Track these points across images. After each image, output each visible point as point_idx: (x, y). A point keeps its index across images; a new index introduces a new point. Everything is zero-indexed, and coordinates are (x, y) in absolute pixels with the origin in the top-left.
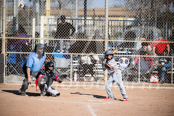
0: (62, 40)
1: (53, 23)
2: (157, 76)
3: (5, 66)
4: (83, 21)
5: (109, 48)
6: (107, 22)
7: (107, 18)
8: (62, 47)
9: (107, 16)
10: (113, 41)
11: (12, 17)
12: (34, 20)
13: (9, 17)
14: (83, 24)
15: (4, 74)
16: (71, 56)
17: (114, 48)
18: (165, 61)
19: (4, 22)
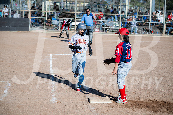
0: (55, 12)
1: (52, 5)
2: (98, 29)
3: (30, 23)
4: (65, 4)
5: (77, 16)
6: (76, 4)
7: (76, 3)
8: (55, 15)
9: (76, 2)
10: (79, 13)
11: (33, 2)
12: (43, 3)
13: (32, 2)
14: (65, 5)
15: (29, 27)
16: (60, 19)
17: (79, 16)
18: (102, 22)
19: (30, 3)
